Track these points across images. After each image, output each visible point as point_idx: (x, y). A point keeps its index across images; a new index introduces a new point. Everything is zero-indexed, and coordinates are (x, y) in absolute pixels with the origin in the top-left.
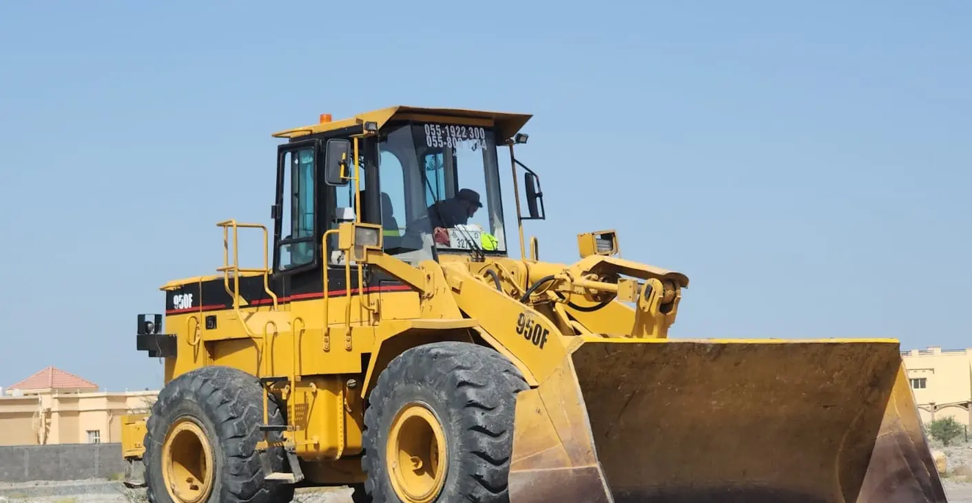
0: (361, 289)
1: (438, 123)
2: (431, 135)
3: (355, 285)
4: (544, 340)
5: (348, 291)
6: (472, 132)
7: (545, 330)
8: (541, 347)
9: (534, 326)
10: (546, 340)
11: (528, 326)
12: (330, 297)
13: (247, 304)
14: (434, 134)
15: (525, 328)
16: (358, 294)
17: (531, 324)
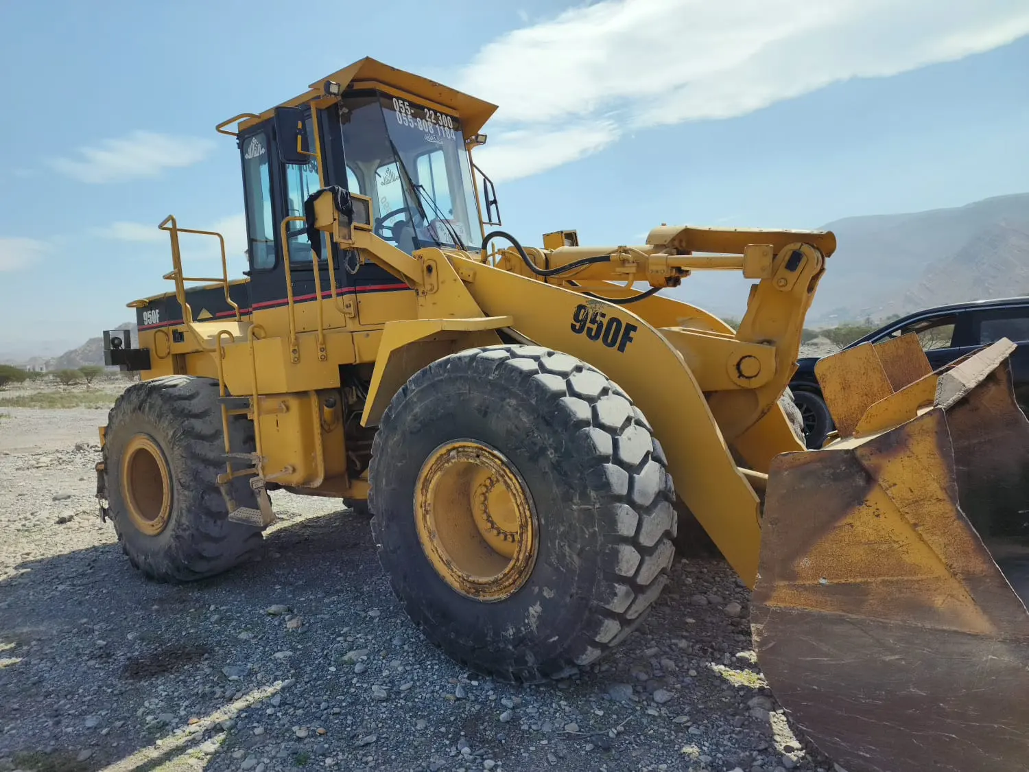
0: (333, 291)
1: (406, 101)
2: (400, 112)
3: (325, 285)
4: (627, 338)
5: (319, 294)
6: (440, 118)
7: (628, 325)
8: (622, 348)
9: (605, 321)
10: (631, 339)
11: (593, 321)
12: (295, 302)
13: (211, 316)
14: (404, 111)
15: (588, 324)
16: (330, 296)
17: (599, 318)
